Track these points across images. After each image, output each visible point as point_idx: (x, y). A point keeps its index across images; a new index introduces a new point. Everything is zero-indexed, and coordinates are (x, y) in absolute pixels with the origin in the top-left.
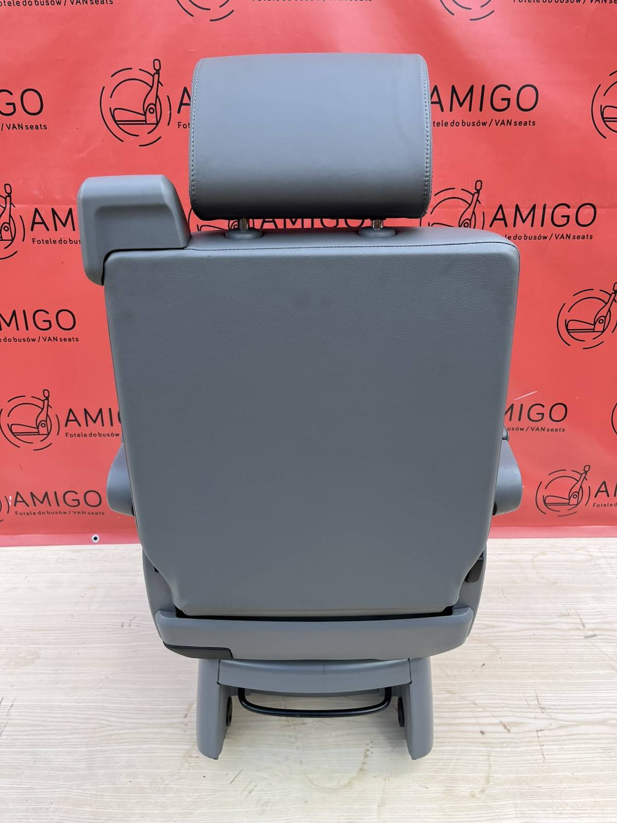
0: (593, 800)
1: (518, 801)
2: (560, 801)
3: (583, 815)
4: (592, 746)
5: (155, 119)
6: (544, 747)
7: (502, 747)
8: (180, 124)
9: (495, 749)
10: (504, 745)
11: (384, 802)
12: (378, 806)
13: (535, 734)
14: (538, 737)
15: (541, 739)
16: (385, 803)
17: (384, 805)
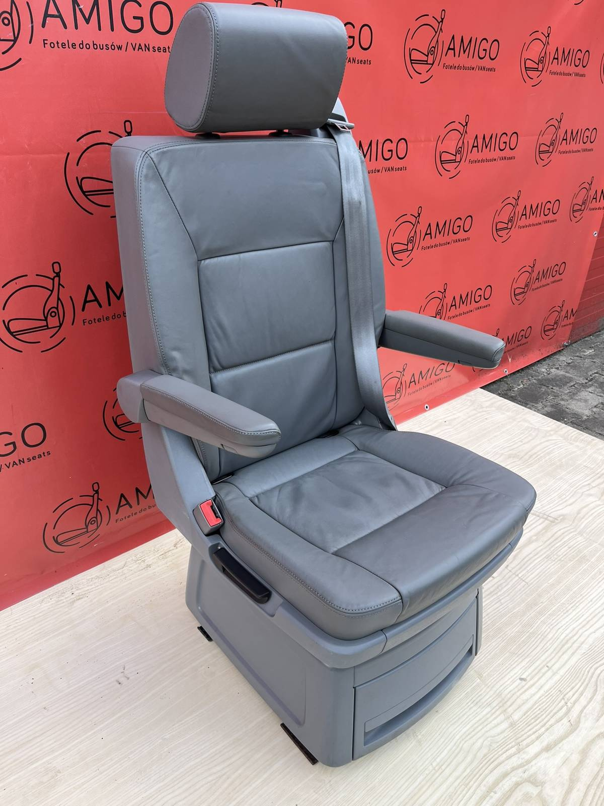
0: (571, 593)
1: (542, 619)
2: (559, 604)
3: (577, 605)
4: (539, 560)
5: (12, 34)
6: (520, 575)
7: (500, 591)
8: (45, 42)
9: (499, 594)
10: (500, 588)
13: (506, 570)
14: (510, 571)
15: (513, 571)
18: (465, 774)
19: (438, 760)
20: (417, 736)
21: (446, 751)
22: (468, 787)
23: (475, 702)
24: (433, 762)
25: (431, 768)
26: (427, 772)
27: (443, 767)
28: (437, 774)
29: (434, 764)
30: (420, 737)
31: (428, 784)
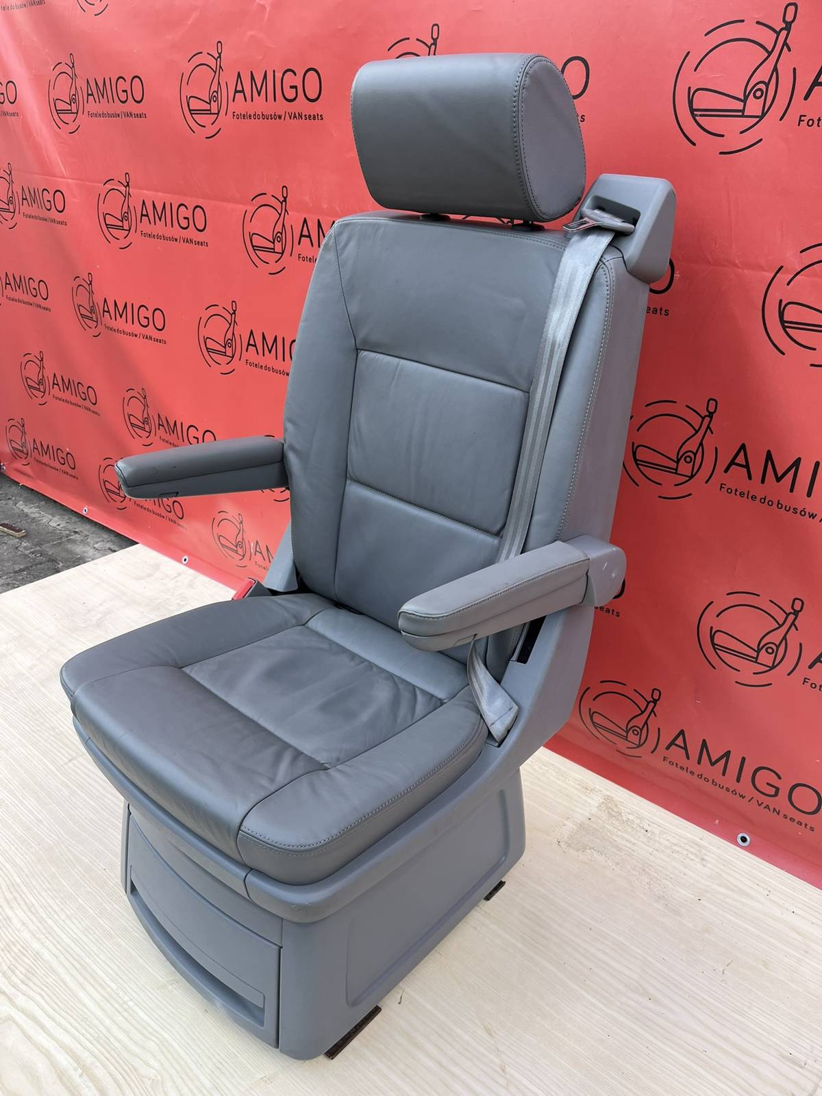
11: (272, 1080)
12: (261, 1079)
16: (271, 1082)
17: (269, 1082)
18: (112, 1039)
19: (136, 1008)
20: (171, 984)
21: (146, 1018)
22: (94, 1042)
23: (220, 1066)
24: (134, 1002)
25: (126, 999)
26: (121, 994)
27: (125, 1014)
28: (117, 1006)
29: (131, 1003)
30: (170, 987)
31: (105, 995)
